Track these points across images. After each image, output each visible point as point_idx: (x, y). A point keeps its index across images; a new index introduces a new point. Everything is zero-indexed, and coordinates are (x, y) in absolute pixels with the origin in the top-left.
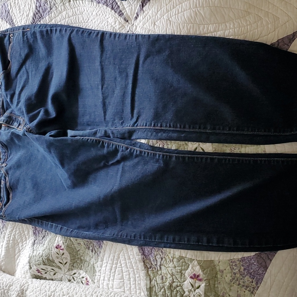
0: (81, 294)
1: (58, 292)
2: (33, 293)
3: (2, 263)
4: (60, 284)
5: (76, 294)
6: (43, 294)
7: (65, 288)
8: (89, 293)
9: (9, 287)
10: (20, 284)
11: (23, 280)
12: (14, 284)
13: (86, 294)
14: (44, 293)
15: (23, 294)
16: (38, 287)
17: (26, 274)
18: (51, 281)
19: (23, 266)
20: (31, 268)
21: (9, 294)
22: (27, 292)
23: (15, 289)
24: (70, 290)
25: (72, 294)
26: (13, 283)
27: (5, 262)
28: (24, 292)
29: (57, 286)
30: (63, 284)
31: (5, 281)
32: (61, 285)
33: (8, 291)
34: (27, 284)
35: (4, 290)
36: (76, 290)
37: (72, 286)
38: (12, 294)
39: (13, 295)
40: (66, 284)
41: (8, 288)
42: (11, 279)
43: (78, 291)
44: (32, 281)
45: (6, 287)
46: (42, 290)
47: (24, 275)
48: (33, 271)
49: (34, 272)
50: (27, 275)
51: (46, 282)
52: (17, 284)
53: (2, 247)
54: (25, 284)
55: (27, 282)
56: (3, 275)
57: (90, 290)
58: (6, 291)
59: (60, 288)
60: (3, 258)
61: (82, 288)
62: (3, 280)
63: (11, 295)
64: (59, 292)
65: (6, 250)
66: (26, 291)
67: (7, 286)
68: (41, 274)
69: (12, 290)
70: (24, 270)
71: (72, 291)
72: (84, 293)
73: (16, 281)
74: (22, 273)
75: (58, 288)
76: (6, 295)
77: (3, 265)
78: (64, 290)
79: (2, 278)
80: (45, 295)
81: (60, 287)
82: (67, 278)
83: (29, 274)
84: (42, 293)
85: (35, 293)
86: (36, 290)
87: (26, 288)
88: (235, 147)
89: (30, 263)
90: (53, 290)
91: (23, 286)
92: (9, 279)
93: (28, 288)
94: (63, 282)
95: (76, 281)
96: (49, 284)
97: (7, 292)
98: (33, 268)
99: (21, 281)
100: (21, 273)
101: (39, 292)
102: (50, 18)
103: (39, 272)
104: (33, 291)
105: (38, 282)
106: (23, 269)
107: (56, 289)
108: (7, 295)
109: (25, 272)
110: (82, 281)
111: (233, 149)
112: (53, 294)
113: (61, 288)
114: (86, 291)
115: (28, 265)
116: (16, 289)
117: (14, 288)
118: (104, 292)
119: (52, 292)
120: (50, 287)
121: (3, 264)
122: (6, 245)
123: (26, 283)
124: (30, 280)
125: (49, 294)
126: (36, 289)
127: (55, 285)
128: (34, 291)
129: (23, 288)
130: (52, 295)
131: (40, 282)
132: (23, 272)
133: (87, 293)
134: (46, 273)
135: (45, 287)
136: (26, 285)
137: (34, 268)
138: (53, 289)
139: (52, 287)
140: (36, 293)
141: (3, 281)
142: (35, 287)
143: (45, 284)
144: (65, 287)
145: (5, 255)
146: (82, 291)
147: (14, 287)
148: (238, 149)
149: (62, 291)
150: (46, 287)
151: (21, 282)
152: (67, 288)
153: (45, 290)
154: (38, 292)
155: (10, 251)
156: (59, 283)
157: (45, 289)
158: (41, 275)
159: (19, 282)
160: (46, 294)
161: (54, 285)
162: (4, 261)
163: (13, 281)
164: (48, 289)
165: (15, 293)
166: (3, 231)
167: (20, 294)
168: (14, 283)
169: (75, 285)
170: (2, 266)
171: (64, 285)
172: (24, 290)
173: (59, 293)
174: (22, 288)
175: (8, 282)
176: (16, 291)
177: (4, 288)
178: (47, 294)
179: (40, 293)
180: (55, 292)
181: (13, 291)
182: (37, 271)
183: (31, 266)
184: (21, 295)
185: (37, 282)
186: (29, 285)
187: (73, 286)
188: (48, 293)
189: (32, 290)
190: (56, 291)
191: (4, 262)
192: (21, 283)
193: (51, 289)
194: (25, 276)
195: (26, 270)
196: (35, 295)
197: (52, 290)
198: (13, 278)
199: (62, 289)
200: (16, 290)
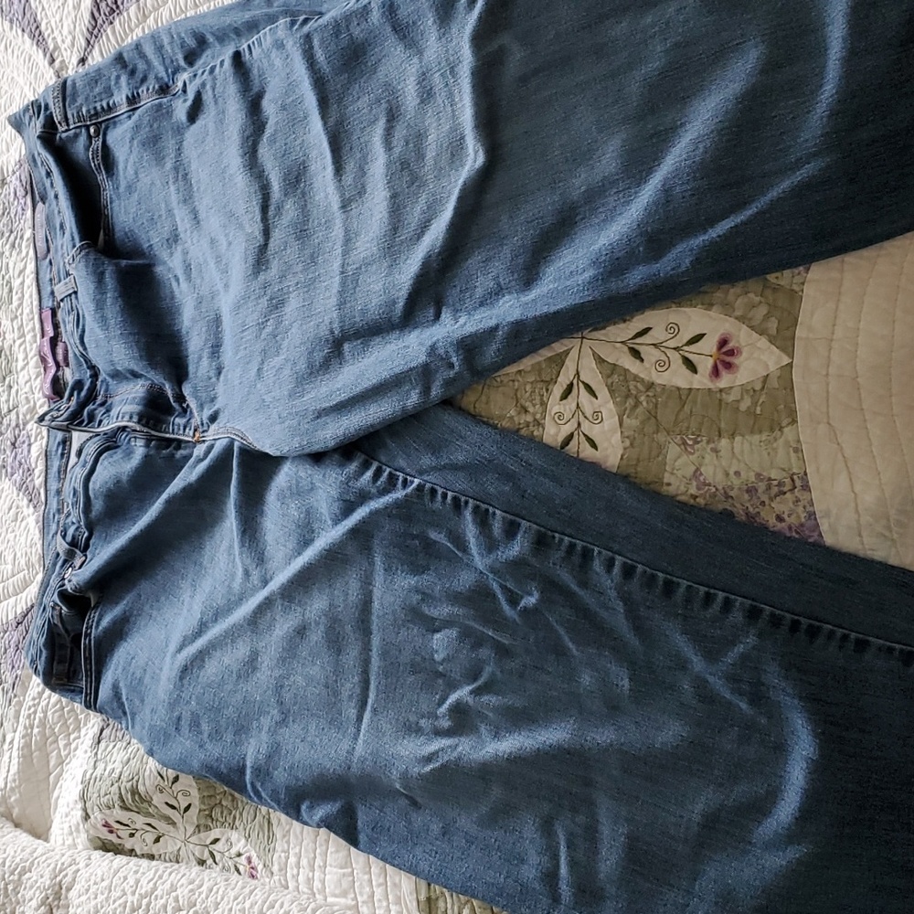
0: (230, 906)
1: (162, 898)
2: (89, 898)
3: (13, 799)
4: (169, 870)
5: (216, 909)
6: (114, 901)
7: (182, 885)
8: (251, 907)
9: (20, 875)
10: (52, 866)
11: (63, 855)
12: (35, 866)
13: (244, 908)
14: (120, 898)
15: (59, 899)
16: (103, 880)
17: (75, 834)
18: (145, 863)
19: (67, 810)
20: (87, 817)
21: (19, 895)
22: (72, 894)
23: (36, 882)
24: (197, 894)
25: (204, 906)
26: (32, 863)
27: (20, 792)
28: (63, 891)
29: (161, 877)
30: (179, 872)
31: (12, 853)
32: (173, 874)
33: (16, 887)
34: (74, 868)
35: (6, 884)
36: (217, 892)
37: (206, 879)
38: (27, 897)
39: (31, 899)
40: (188, 874)
41: (16, 877)
42: (28, 851)
43: (222, 899)
44: (90, 859)
45: (12, 873)
46: (113, 888)
47: (70, 838)
48: (94, 827)
49: (98, 829)
50: (77, 837)
51: (128, 863)
52: (45, 864)
53: (12, 748)
54: (66, 868)
55: (74, 860)
56: (11, 835)
57: (256, 895)
58: (10, 887)
59: (167, 886)
60: (14, 781)
61: (233, 889)
62: (5, 850)
63: (24, 901)
64: (165, 898)
65: (23, 756)
66: (68, 889)
67: (16, 873)
68: (119, 837)
69: (28, 886)
70: (70, 822)
71: (203, 896)
72: (237, 904)
73: (42, 855)
74: (66, 831)
75: (163, 883)
76: (11, 900)
77: (14, 804)
78: (179, 891)
79: (4, 844)
80: (120, 905)
81: (169, 882)
82: (194, 854)
83: (83, 836)
84: (113, 898)
85: (93, 896)
86: (98, 889)
87: (69, 879)
88: (698, 436)
89: (85, 802)
90: (146, 891)
91: (61, 872)
92: (23, 851)
93: (74, 880)
94: (180, 867)
95: (221, 865)
96: (136, 872)
97: (14, 890)
98: (92, 817)
99: (57, 857)
100: (61, 831)
101: (106, 895)
102: (140, 11)
103: (111, 832)
104: (87, 890)
105: (107, 861)
106: (68, 819)
107: (155, 889)
108: (13, 900)
109: (73, 829)
110: (238, 865)
111: (690, 442)
112: (145, 902)
113: (169, 885)
114: (244, 898)
115: (80, 805)
116: (41, 880)
117: (34, 878)
118: (295, 904)
119: (142, 897)
120: (137, 882)
121: (15, 800)
122: (22, 741)
123: (70, 866)
124: (85, 853)
125: (133, 902)
126: (95, 883)
127: (155, 875)
128: (91, 891)
129: (61, 881)
130: (143, 907)
131: (112, 861)
132: (66, 826)
133: (247, 905)
134: (132, 835)
135: (122, 879)
136: (70, 871)
137: (96, 818)
138: (145, 887)
139: (144, 881)
140: (96, 898)
141: (5, 856)
142: (93, 878)
143: (124, 868)
144: (183, 881)
145: (19, 772)
146: (232, 898)
147: (34, 875)
148: (708, 442)
149: (174, 894)
150: (125, 878)
151: (57, 861)
152: (191, 887)
153: (123, 890)
154: (102, 894)
155: (35, 761)
156: (166, 867)
157: (122, 888)
158: (119, 841)
159: (49, 861)
160: (127, 902)
161: (151, 876)
162: (17, 790)
163: (35, 855)
164: (132, 887)
165: (37, 896)
166: (15, 696)
167: (50, 899)
168: (36, 862)
169: (214, 875)
170: (13, 807)
171: (180, 875)
172: (64, 887)
173: (163, 901)
174: (58, 879)
175: (18, 860)
176: (39, 887)
177: (6, 876)
178: (128, 904)
179: (107, 899)
180: (153, 897)
181: (31, 887)
182: (104, 826)
183: (89, 811)
184: (54, 901)
185: (103, 861)
186: (78, 870)
187: (209, 880)
188: (130, 898)
189: (86, 887)
190: (156, 893)
191: (18, 795)
192: (57, 865)
193: (142, 887)
194: (74, 840)
195: (74, 821)
196: (93, 903)
197: (143, 891)
198: (34, 846)
199: (173, 888)
200: (38, 885)
